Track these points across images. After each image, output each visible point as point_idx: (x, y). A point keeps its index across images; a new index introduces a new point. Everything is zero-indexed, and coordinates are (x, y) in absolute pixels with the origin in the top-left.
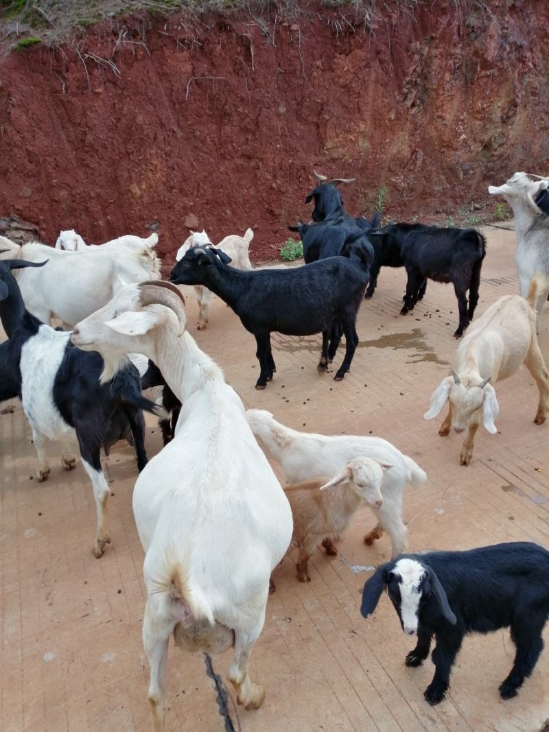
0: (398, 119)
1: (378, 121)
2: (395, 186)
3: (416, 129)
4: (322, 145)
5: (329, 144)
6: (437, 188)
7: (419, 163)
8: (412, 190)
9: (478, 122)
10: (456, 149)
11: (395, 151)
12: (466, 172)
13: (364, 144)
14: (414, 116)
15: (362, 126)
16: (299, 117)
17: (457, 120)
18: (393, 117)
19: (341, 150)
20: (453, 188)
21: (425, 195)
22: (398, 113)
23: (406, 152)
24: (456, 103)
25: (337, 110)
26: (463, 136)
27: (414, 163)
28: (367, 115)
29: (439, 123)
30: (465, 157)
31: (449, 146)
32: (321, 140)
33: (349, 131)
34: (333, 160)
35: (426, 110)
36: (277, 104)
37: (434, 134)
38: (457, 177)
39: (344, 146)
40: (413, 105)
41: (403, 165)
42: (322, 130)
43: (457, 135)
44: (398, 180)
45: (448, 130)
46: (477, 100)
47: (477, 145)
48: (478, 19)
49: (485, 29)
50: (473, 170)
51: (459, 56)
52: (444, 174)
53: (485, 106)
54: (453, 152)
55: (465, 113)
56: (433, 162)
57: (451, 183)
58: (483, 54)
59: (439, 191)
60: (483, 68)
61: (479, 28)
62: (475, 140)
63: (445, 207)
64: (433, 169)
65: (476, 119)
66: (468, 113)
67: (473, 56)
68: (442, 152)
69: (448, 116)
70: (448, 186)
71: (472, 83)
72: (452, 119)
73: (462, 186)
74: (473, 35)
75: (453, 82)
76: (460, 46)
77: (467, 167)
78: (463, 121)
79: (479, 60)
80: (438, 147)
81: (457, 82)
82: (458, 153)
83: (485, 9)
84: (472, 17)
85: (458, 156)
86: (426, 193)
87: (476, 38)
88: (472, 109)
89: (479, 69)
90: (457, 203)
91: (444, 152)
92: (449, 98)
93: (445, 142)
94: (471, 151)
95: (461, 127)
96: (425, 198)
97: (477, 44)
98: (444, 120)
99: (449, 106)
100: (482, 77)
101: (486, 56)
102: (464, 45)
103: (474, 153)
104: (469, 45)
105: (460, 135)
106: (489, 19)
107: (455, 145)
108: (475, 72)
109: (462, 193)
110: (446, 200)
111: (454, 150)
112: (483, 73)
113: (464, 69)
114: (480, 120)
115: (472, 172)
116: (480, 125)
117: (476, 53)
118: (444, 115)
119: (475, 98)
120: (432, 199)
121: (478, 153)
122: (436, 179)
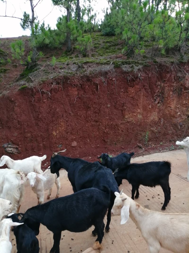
0: (152, 108)
1: (145, 108)
2: (153, 131)
3: (160, 111)
4: (124, 117)
5: (126, 117)
6: (170, 132)
7: (162, 123)
8: (160, 133)
9: (185, 108)
10: (176, 118)
11: (152, 118)
12: (181, 126)
13: (140, 116)
14: (159, 107)
15: (139, 111)
16: (115, 108)
17: (176, 108)
18: (150, 107)
19: (131, 119)
20: (176, 132)
21: (165, 134)
22: (152, 106)
23: (157, 119)
24: (175, 102)
25: (129, 105)
26: (179, 113)
27: (160, 123)
28: (141, 107)
29: (169, 109)
30: (180, 120)
31: (174, 117)
32: (123, 116)
33: (134, 112)
34: (128, 122)
35: (164, 104)
36: (107, 104)
37: (167, 112)
38: (178, 128)
39: (132, 117)
40: (158, 103)
41: (155, 123)
42: (123, 112)
43: (176, 113)
44: (154, 129)
45: (173, 111)
46: (184, 101)
47: (185, 116)
48: (181, 74)
49: (184, 77)
50: (184, 125)
51: (175, 86)
52: (172, 127)
53: (187, 102)
54: (175, 119)
55: (179, 105)
56: (168, 122)
57: (175, 130)
58: (184, 85)
59: (171, 133)
60: (184, 90)
61: (182, 77)
62: (184, 114)
63: (173, 139)
64: (168, 125)
65: (184, 107)
66: (180, 105)
67: (181, 86)
68: (171, 119)
69: (172, 106)
70: (174, 131)
71: (181, 95)
72: (174, 107)
73: (180, 131)
74: (180, 79)
75: (173, 95)
76: (175, 83)
77: (182, 124)
78: (178, 108)
79: (183, 87)
80: (169, 117)
81: (175, 95)
82: (177, 119)
83: (184, 71)
84: (179, 74)
85: (178, 120)
86: (166, 134)
87: (181, 80)
88: (182, 103)
89: (183, 90)
90: (178, 137)
91: (172, 119)
92: (172, 100)
93: (172, 115)
94: (183, 119)
95: (178, 110)
96: (165, 136)
97: (182, 82)
98: (171, 107)
99: (173, 103)
100: (185, 93)
101: (185, 86)
102: (177, 83)
103: (184, 119)
104: (179, 82)
105: (178, 113)
106: (186, 74)
107: (176, 116)
108: (182, 91)
109: (180, 134)
110: (174, 136)
111: (175, 118)
112: (185, 91)
113: (177, 90)
114: (185, 107)
115: (184, 126)
116: (185, 109)
117: (181, 85)
118: (171, 106)
119: (183, 100)
120: (168, 136)
121: (185, 119)
122: (169, 129)
